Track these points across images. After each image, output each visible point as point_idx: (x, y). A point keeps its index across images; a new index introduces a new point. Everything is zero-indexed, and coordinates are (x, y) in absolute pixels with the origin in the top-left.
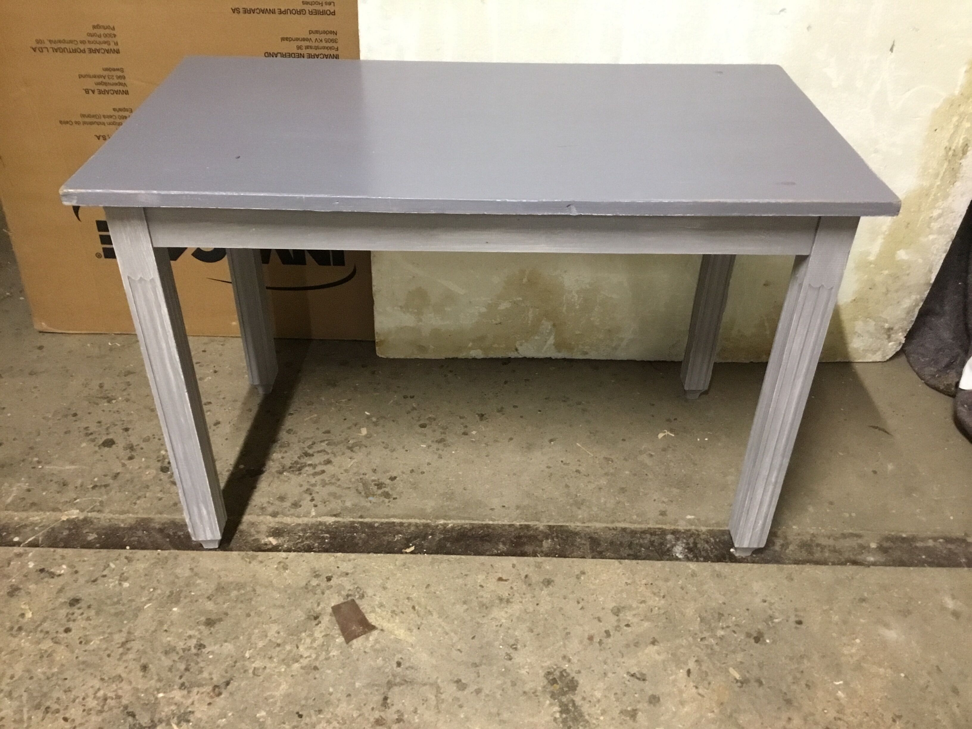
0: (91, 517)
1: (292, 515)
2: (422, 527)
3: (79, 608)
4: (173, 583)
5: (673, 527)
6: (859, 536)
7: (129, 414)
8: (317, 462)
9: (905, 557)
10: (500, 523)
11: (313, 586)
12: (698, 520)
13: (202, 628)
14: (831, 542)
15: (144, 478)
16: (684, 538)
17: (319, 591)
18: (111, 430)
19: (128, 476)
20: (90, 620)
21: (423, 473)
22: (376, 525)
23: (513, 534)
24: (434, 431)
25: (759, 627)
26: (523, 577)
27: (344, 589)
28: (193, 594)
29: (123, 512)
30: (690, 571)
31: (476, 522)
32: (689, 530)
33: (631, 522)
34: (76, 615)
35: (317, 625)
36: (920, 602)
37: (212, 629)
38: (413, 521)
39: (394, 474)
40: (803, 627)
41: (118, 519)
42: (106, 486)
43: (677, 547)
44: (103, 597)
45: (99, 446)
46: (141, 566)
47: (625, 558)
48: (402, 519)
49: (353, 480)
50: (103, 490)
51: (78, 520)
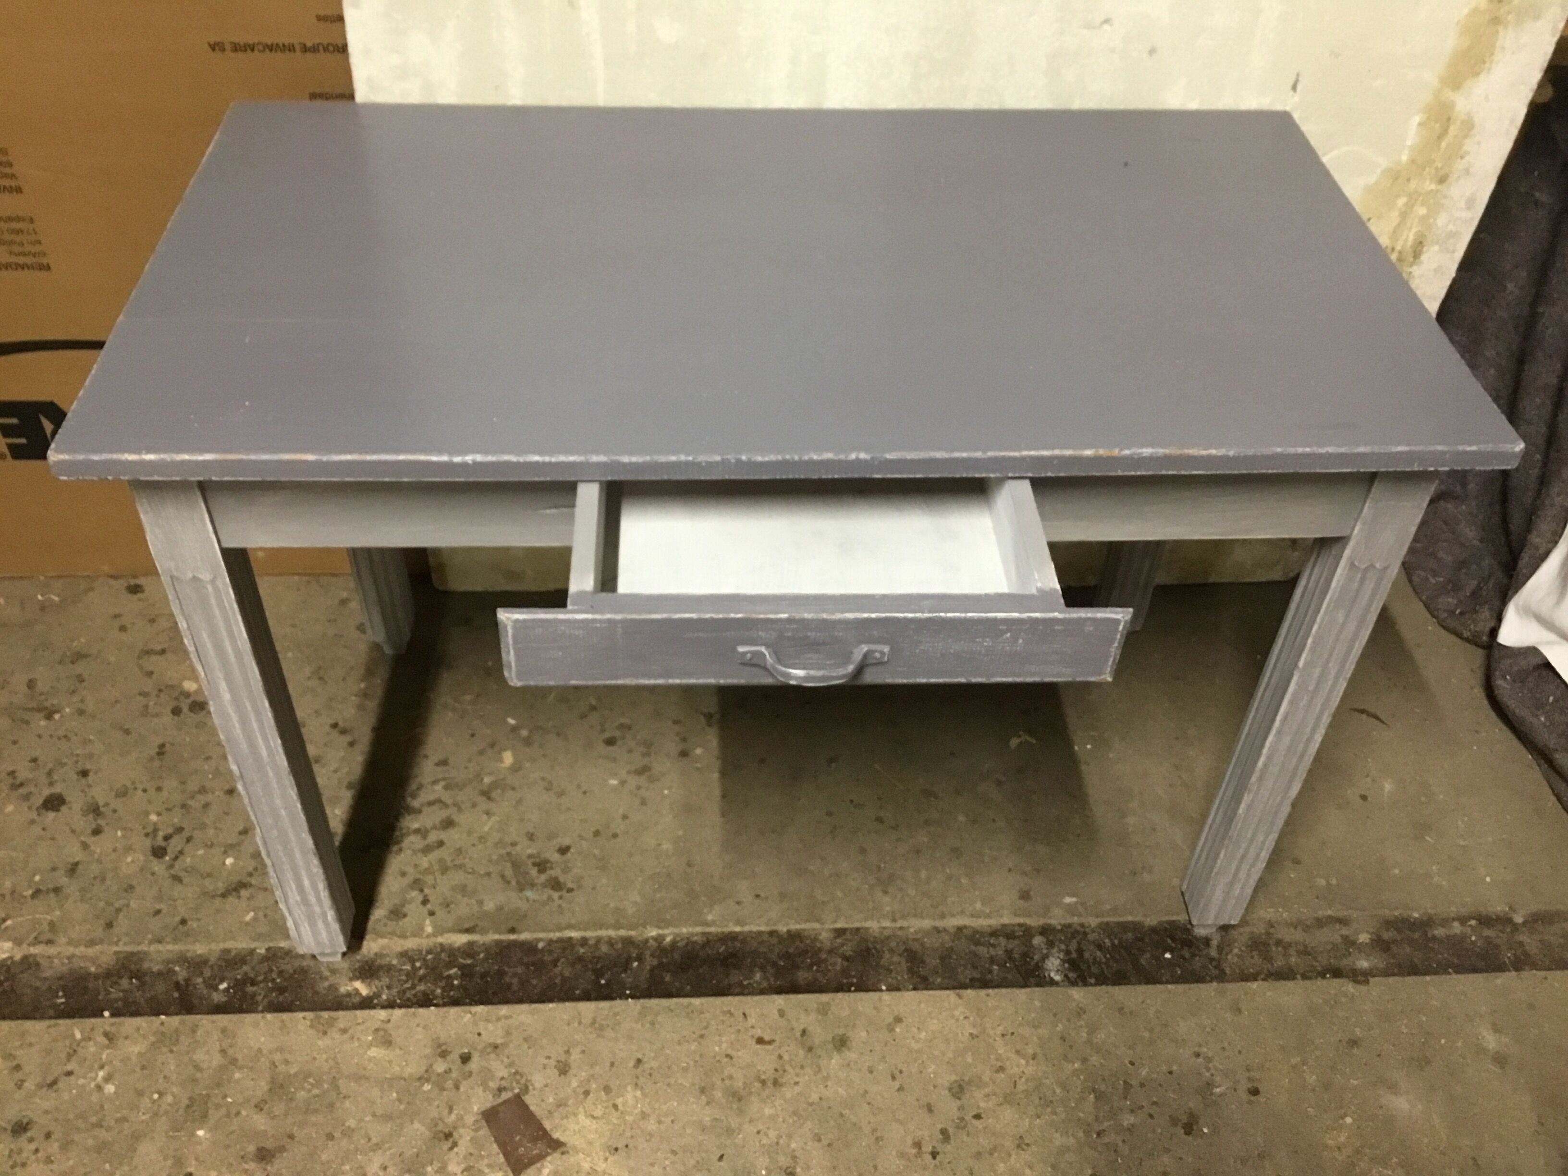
0: (35, 956)
1: (390, 933)
2: (620, 946)
3: (31, 1140)
4: (194, 1080)
5: (1042, 921)
6: (1343, 921)
7: (86, 742)
8: (429, 825)
9: (1418, 958)
10: (755, 928)
11: (439, 1075)
12: (1083, 904)
13: (251, 1166)
14: (1298, 935)
15: (125, 870)
16: (1061, 941)
17: (449, 1084)
18: (56, 777)
19: (95, 868)
20: (52, 1162)
21: (615, 836)
22: (541, 945)
23: (777, 950)
24: (630, 751)
25: (1191, 1105)
26: (798, 1034)
27: (493, 1078)
28: (229, 1100)
29: (91, 943)
30: (1074, 1004)
31: (713, 929)
32: (1069, 926)
33: (972, 916)
34: (25, 1155)
35: (451, 1148)
36: (1443, 1041)
37: (269, 1168)
38: (603, 933)
39: (566, 842)
40: (1261, 1099)
41: (82, 957)
42: (57, 890)
43: (1052, 959)
44: (71, 1116)
45: (37, 809)
46: (135, 1049)
47: (964, 987)
48: (585, 930)
49: (495, 857)
50: (52, 897)
51: (13, 963)
